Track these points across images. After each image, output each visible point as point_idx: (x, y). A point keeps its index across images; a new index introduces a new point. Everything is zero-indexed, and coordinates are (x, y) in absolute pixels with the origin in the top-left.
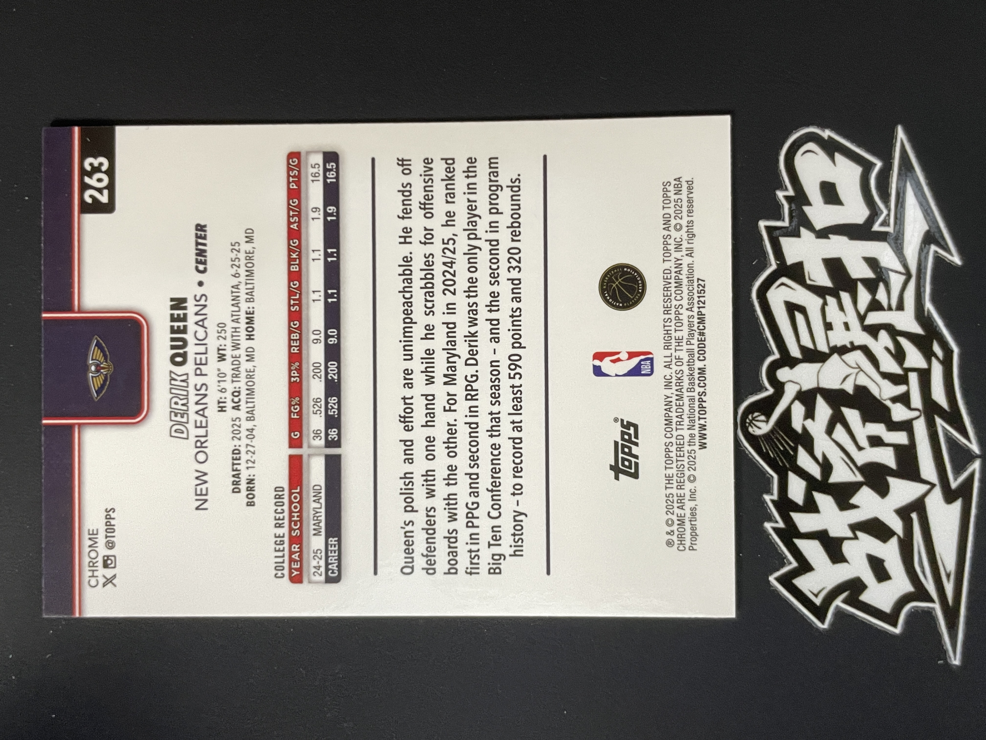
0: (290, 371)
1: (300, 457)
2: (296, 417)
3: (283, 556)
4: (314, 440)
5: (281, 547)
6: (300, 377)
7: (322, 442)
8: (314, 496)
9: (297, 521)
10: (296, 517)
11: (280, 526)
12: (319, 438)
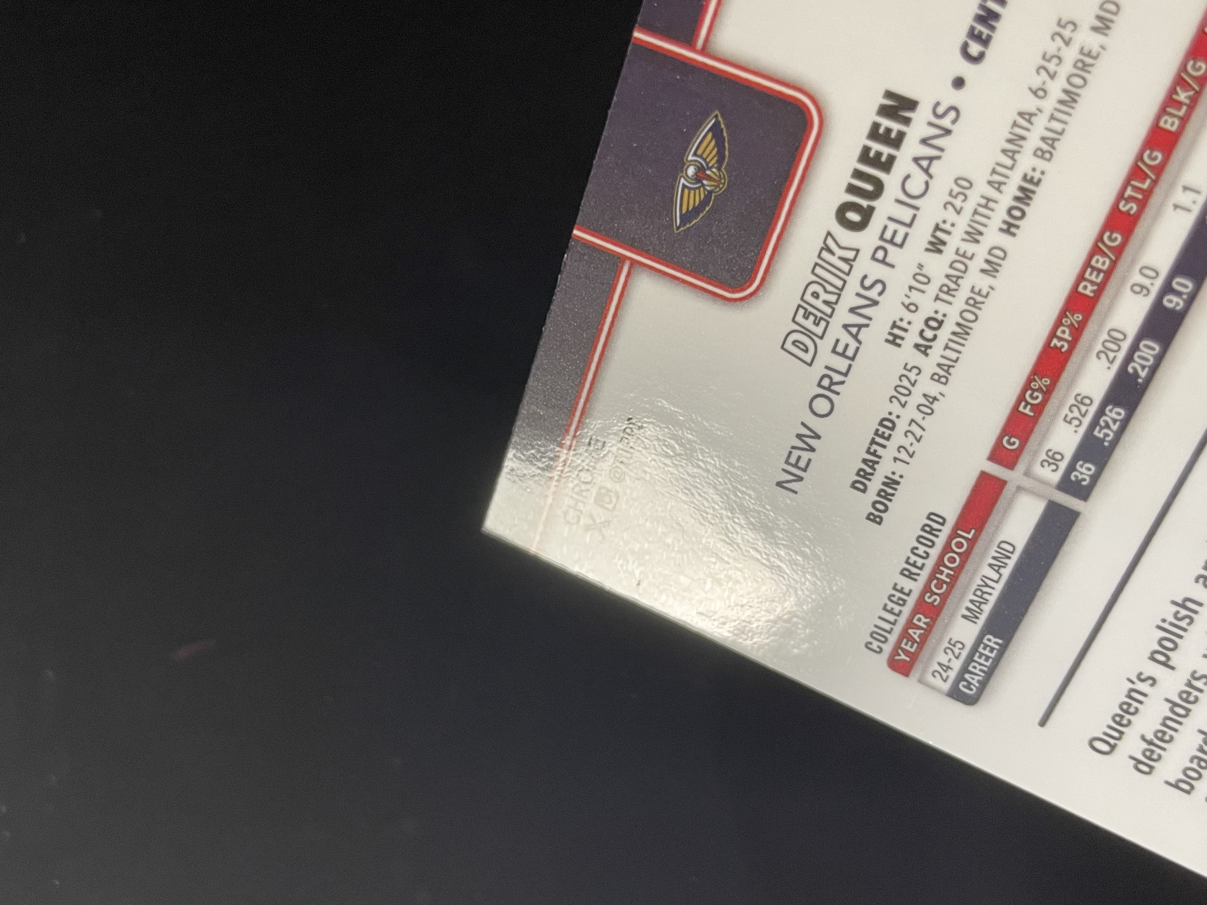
0: (1058, 323)
1: (1002, 484)
2: (1027, 411)
3: (894, 623)
4: (1043, 466)
5: (897, 609)
6: (1073, 344)
7: (1056, 477)
8: (994, 558)
9: (945, 582)
10: (945, 574)
11: (911, 576)
12: (1054, 467)
